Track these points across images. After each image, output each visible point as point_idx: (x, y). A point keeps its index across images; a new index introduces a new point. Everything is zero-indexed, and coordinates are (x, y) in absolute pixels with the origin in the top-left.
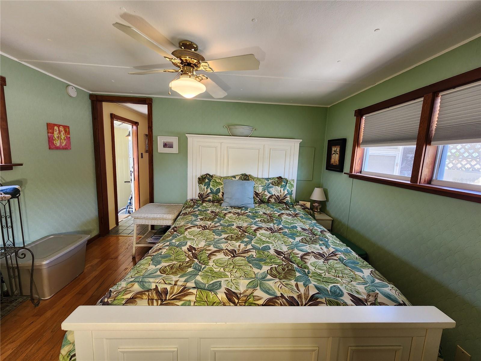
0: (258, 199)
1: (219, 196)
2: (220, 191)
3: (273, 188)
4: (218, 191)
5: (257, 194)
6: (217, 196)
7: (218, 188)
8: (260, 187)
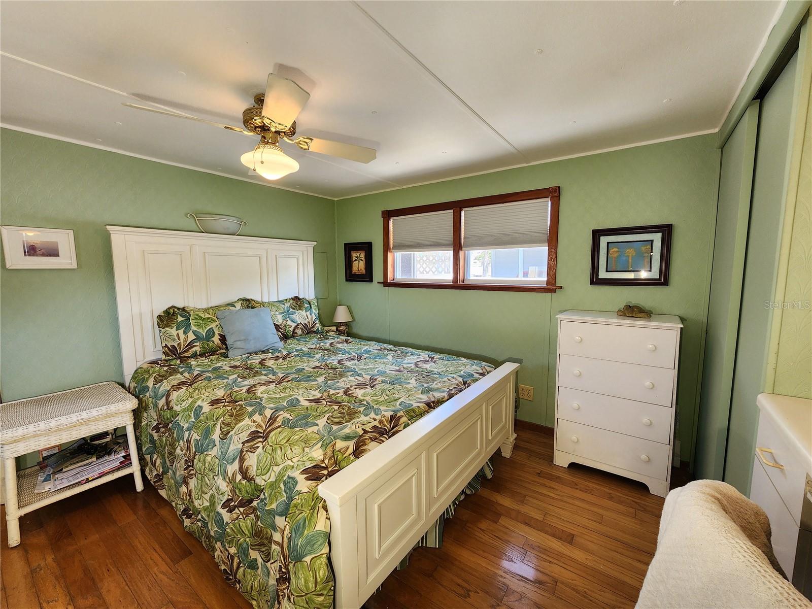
0: (280, 334)
1: (213, 342)
2: (214, 332)
3: (296, 314)
4: (211, 333)
5: (277, 327)
6: (211, 344)
7: (209, 328)
8: (278, 316)
